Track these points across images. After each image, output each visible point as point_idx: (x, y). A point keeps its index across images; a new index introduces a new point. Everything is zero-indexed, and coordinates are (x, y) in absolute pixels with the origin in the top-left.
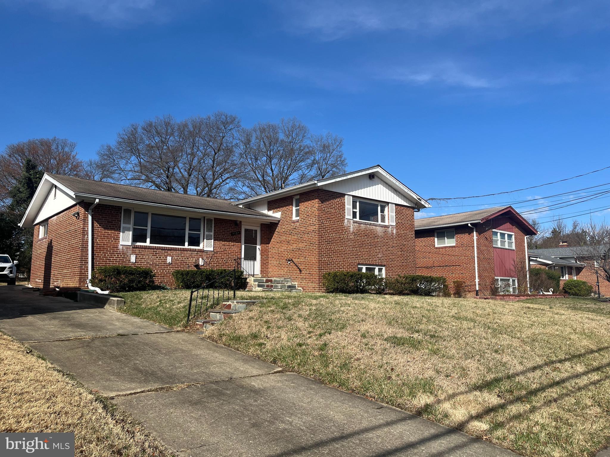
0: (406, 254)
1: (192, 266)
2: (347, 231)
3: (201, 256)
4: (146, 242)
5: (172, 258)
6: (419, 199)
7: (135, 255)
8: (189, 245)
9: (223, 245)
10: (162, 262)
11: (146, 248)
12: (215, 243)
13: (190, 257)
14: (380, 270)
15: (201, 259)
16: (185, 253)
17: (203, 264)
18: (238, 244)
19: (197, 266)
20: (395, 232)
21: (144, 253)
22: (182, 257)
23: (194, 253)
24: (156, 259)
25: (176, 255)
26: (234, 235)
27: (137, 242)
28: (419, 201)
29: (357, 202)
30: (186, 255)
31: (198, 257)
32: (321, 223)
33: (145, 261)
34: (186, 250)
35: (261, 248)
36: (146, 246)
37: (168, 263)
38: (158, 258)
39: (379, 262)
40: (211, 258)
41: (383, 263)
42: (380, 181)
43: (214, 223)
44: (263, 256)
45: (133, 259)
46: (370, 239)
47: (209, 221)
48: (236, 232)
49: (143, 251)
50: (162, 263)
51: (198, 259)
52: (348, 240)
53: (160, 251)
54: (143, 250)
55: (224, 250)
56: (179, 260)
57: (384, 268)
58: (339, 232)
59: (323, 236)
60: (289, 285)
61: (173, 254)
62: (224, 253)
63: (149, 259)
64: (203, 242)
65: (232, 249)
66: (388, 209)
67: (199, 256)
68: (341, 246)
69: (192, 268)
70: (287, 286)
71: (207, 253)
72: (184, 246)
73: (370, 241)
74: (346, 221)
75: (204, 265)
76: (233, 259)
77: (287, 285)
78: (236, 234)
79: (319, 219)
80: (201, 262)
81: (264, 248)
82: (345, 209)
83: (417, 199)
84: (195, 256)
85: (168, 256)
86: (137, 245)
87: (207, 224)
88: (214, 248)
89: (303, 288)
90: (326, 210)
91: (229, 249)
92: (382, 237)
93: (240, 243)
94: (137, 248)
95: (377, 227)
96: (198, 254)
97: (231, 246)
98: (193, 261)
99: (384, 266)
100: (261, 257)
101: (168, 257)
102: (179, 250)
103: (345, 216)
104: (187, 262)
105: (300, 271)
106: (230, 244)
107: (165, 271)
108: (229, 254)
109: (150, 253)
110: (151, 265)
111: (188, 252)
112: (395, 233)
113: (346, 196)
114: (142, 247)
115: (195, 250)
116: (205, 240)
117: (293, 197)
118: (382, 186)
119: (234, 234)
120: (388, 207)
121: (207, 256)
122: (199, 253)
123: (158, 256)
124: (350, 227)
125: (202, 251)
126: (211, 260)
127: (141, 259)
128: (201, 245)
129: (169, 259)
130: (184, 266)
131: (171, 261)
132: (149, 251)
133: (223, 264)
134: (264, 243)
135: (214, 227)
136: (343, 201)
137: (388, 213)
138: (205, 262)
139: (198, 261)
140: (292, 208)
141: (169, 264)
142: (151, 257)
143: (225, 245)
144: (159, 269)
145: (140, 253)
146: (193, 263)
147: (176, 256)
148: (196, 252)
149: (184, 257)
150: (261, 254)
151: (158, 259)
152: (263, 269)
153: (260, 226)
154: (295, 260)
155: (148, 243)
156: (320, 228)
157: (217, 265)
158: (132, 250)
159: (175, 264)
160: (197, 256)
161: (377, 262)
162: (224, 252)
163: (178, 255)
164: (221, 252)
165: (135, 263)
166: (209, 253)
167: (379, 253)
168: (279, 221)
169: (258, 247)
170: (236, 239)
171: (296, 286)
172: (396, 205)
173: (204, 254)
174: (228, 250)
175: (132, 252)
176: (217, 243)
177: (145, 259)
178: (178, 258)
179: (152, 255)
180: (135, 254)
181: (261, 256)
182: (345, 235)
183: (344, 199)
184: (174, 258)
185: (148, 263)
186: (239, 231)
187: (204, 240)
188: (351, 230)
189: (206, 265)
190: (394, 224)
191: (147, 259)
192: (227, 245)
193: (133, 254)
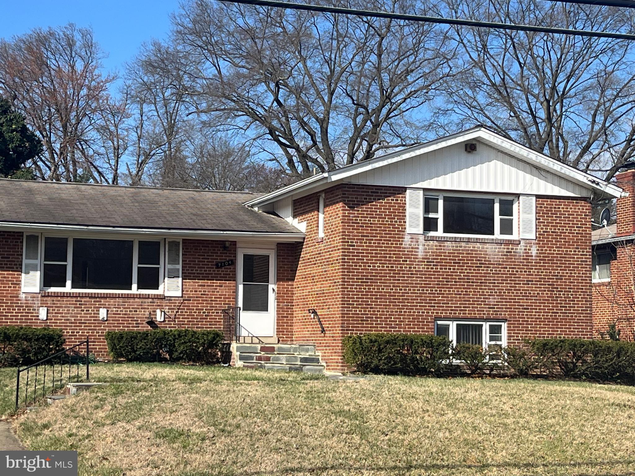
0: (564, 294)
1: (143, 324)
2: (409, 258)
3: (159, 306)
4: (65, 286)
5: (108, 311)
6: (594, 182)
7: (46, 309)
8: (139, 288)
9: (201, 286)
10: (90, 317)
11: (63, 295)
12: (185, 282)
13: (139, 308)
14: (495, 330)
15: (158, 312)
16: (130, 302)
17: (162, 320)
18: (230, 283)
19: (151, 323)
20: (534, 251)
21: (60, 304)
22: (124, 308)
23: (146, 300)
24: (81, 314)
25: (115, 305)
26: (221, 267)
27: (50, 286)
28: (594, 185)
29: (438, 199)
30: (133, 305)
31: (154, 308)
32: (348, 245)
33: (63, 317)
34: (134, 297)
35: (278, 288)
36: (64, 293)
37: (100, 319)
38: (83, 311)
39: (488, 314)
40: (179, 309)
41: (501, 314)
42: (493, 153)
43: (183, 249)
44: (281, 302)
45: (43, 314)
46: (466, 269)
47: (174, 245)
48: (224, 262)
49: (59, 301)
50: (91, 320)
51: (155, 311)
52: (411, 274)
53: (88, 299)
54: (59, 298)
55: (202, 294)
56: (120, 314)
57: (504, 326)
58: (390, 261)
59: (353, 269)
60: (303, 356)
61: (109, 305)
62: (202, 300)
63: (69, 313)
64: (164, 282)
65: (218, 292)
66: (519, 206)
67: (156, 306)
68: (394, 286)
69: (144, 327)
70: (299, 360)
71: (170, 300)
72: (130, 289)
73: (468, 273)
74: (407, 238)
75: (164, 321)
76: (220, 310)
77: (300, 356)
78: (225, 265)
79: (345, 239)
80: (159, 317)
81: (283, 288)
82: (405, 216)
83: (590, 183)
84: (148, 306)
85: (101, 307)
86: (48, 293)
87: (169, 250)
88: (183, 291)
89: (326, 363)
90: (361, 220)
91: (213, 292)
92: (500, 264)
93: (235, 281)
94: (48, 296)
95: (488, 246)
96: (154, 302)
97: (216, 286)
98: (144, 315)
99: (505, 320)
100: (278, 305)
101: (101, 309)
102: (119, 297)
103: (405, 228)
104: (134, 318)
105: (323, 331)
106: (213, 283)
107: (97, 333)
108: (212, 301)
109: (70, 304)
110: (72, 323)
111: (137, 300)
112: (534, 254)
113: (408, 191)
114: (56, 295)
115: (148, 297)
116: (166, 279)
117: (320, 196)
118: (499, 163)
119: (221, 264)
120: (519, 203)
121: (171, 306)
122: (155, 300)
123: (85, 308)
124: (418, 248)
125: (162, 298)
126: (177, 312)
127: (56, 313)
128: (161, 287)
129: (103, 313)
130: (130, 324)
131: (105, 316)
132: (69, 301)
133: (201, 319)
134: (283, 280)
135: (183, 255)
136: (401, 200)
137: (519, 215)
138: (166, 316)
139: (154, 315)
140: (318, 215)
141: (103, 320)
142: (73, 310)
143: (204, 286)
144: (86, 329)
145: (54, 304)
146: (146, 318)
147: (115, 308)
148: (150, 300)
149: (129, 308)
150: (277, 299)
151: (85, 314)
152: (281, 326)
153: (274, 247)
154: (319, 312)
155: (68, 288)
156: (346, 256)
157: (190, 321)
158: (41, 300)
159: (113, 320)
160: (153, 306)
161: (484, 314)
162: (203, 297)
163: (118, 305)
164: (197, 297)
165: (46, 320)
166: (174, 300)
167: (489, 295)
168: (304, 238)
169: (271, 287)
170: (226, 274)
171: (320, 359)
172: (538, 197)
173: (164, 302)
174: (211, 295)
175: (41, 304)
176: (190, 282)
177: (62, 313)
178: (118, 311)
179: (75, 307)
180: (45, 307)
181: (278, 302)
182: (404, 264)
183: (402, 197)
184: (112, 311)
185: (68, 320)
186: (232, 260)
187: (164, 279)
188: (420, 254)
189: (169, 321)
190: (532, 236)
191: (65, 313)
192: (207, 286)
193: (43, 307)
